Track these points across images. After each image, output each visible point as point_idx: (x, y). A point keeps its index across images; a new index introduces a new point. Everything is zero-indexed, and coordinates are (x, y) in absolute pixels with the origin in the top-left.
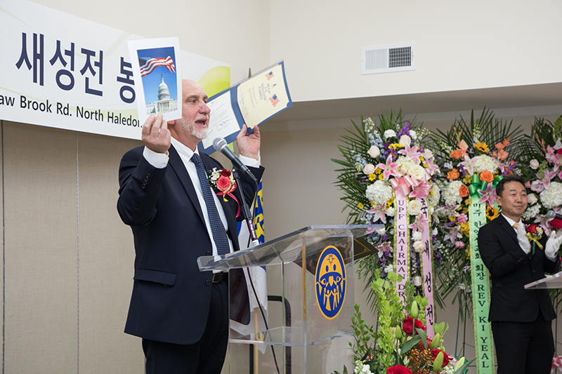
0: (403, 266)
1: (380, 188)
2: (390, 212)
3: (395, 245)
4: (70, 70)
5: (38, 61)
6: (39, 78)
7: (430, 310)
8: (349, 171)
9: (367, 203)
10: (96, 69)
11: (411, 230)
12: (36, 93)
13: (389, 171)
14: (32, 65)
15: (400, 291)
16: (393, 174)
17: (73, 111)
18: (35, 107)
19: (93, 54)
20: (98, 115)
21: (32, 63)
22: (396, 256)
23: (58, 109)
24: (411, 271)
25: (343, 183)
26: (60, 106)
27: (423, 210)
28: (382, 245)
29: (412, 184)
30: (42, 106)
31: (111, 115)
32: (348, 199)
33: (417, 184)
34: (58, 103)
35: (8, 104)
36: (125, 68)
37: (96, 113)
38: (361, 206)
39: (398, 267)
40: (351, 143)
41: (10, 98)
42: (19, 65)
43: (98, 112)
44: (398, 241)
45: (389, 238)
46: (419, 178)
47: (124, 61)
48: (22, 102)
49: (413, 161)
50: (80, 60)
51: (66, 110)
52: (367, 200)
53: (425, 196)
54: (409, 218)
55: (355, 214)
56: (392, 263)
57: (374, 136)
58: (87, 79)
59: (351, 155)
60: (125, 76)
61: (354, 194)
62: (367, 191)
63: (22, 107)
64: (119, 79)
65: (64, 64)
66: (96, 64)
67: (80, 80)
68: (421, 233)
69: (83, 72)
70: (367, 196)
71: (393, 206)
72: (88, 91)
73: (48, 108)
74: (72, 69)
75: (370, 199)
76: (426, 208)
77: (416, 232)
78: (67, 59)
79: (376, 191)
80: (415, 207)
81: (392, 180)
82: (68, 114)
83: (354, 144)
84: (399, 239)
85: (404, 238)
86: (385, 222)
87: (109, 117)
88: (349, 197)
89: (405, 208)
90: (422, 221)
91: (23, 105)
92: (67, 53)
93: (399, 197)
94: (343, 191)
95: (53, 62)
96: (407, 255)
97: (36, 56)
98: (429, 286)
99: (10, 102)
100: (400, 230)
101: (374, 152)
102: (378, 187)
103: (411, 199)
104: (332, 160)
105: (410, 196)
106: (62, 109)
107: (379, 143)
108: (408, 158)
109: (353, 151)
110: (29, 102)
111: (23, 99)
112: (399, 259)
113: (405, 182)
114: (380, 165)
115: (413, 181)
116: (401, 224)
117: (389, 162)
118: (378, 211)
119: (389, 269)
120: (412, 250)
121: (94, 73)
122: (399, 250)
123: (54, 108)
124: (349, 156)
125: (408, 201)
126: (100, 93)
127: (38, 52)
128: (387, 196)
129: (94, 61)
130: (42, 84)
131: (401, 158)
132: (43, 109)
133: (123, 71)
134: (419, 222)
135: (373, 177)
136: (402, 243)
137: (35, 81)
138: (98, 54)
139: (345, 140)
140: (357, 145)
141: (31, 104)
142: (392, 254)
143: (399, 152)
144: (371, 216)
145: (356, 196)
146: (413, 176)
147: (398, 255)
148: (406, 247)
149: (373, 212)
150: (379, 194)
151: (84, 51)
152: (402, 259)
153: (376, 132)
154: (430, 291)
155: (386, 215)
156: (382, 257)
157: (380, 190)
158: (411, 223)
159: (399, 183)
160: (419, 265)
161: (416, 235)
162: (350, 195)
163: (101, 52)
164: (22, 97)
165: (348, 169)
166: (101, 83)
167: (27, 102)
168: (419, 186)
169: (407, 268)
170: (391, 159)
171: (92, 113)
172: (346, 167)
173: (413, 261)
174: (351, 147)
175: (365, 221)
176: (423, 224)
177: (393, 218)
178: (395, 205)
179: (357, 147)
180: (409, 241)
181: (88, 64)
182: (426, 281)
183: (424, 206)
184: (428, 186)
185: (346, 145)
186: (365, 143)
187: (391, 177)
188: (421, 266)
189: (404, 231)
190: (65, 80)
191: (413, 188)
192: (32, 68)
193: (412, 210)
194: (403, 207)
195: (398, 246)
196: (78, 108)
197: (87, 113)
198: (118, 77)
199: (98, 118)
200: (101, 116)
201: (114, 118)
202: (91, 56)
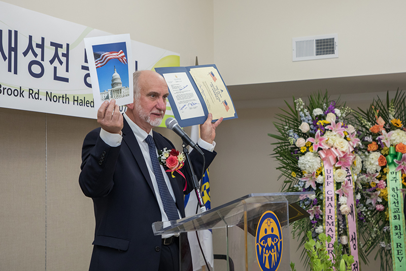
0: (331, 227)
1: (310, 159)
2: (320, 179)
3: (324, 208)
4: (40, 60)
5: (13, 53)
6: (13, 68)
7: (356, 266)
8: (283, 144)
9: (299, 172)
10: (64, 59)
11: (338, 195)
13: (318, 144)
14: (7, 57)
15: (329, 249)
16: (321, 147)
18: (10, 93)
19: (61, 46)
20: (65, 99)
21: (7, 55)
22: (325, 218)
24: (339, 231)
25: (278, 155)
26: (31, 92)
27: (348, 178)
28: (313, 209)
29: (337, 155)
30: (16, 92)
31: (76, 98)
32: (283, 169)
33: (342, 155)
34: (30, 89)
37: (63, 97)
38: (294, 174)
39: (327, 228)
40: (284, 120)
43: (65, 96)
44: (327, 205)
45: (319, 202)
46: (344, 150)
49: (338, 135)
50: (49, 52)
51: (37, 95)
52: (300, 169)
53: (349, 165)
54: (335, 185)
55: (289, 182)
56: (322, 225)
57: (304, 114)
58: (55, 68)
59: (285, 131)
61: (288, 164)
62: (299, 161)
64: (83, 68)
65: (36, 55)
66: (63, 55)
67: (49, 69)
68: (346, 198)
69: (52, 62)
70: (299, 166)
71: (321, 174)
72: (56, 78)
73: (21, 94)
74: (43, 59)
75: (302, 168)
76: (350, 175)
77: (342, 197)
78: (38, 51)
79: (308, 161)
80: (341, 175)
81: (320, 152)
82: (38, 98)
83: (287, 121)
84: (327, 203)
85: (331, 202)
86: (315, 188)
87: (74, 100)
88: (284, 167)
89: (332, 176)
90: (347, 187)
92: (38, 46)
93: (326, 167)
94: (279, 162)
95: (25, 54)
96: (335, 217)
97: (11, 49)
98: (354, 245)
100: (328, 196)
101: (305, 127)
102: (309, 158)
103: (337, 168)
104: (269, 135)
105: (336, 166)
106: (33, 95)
107: (308, 120)
108: (334, 133)
109: (286, 127)
110: (4, 89)
112: (328, 221)
113: (332, 153)
114: (310, 139)
115: (338, 153)
116: (329, 190)
117: (318, 136)
118: (309, 179)
119: (319, 229)
120: (339, 213)
121: (61, 63)
122: (327, 213)
124: (283, 131)
125: (334, 170)
126: (66, 80)
127: (13, 46)
128: (317, 166)
129: (61, 53)
130: (16, 73)
131: (328, 133)
132: (16, 94)
133: (86, 61)
134: (344, 188)
135: (304, 150)
136: (330, 207)
137: (10, 70)
138: (65, 47)
139: (280, 117)
140: (290, 122)
141: (6, 90)
142: (322, 216)
143: (326, 128)
144: (303, 183)
145: (290, 166)
146: (339, 148)
147: (327, 217)
148: (334, 210)
149: (305, 180)
150: (310, 164)
151: (52, 44)
152: (330, 221)
153: (306, 110)
154: (355, 249)
155: (316, 182)
156: (313, 219)
157: (310, 161)
158: (337, 189)
159: (327, 154)
160: (345, 225)
161: (342, 199)
162: (285, 165)
163: (68, 45)
165: (282, 143)
166: (67, 71)
167: (2, 89)
168: (344, 156)
169: (335, 228)
170: (320, 134)
171: (59, 98)
172: (280, 141)
173: (340, 222)
174: (284, 123)
175: (298, 188)
176: (348, 190)
177: (322, 185)
178: (323, 173)
179: (290, 124)
180: (336, 205)
181: (56, 55)
182: (352, 240)
183: (348, 174)
184: (351, 156)
185: (280, 122)
186: (296, 120)
187: (320, 149)
188: (347, 226)
189: (331, 196)
190: (36, 69)
191: (339, 159)
192: (7, 60)
193: (338, 178)
194: (330, 175)
195: (327, 209)
196: (47, 92)
197: (55, 97)
198: (82, 66)
199: (64, 101)
200: (67, 99)
201: (79, 101)
202: (59, 48)
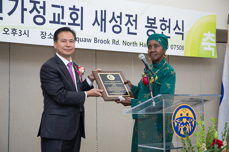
4: (119, 25)
5: (103, 22)
6: (103, 29)
10: (134, 23)
12: (102, 36)
17: (121, 43)
18: (102, 42)
19: (132, 16)
20: (135, 44)
21: (100, 23)
23: (113, 42)
26: (114, 41)
30: (105, 41)
31: (141, 43)
34: (113, 40)
35: (88, 42)
36: (150, 21)
37: (133, 43)
41: (89, 39)
42: (94, 24)
43: (134, 42)
47: (149, 18)
48: (95, 40)
50: (125, 20)
51: (117, 43)
58: (128, 28)
60: (149, 25)
63: (95, 42)
64: (146, 27)
65: (116, 22)
66: (133, 21)
67: (124, 29)
69: (126, 25)
72: (129, 33)
73: (108, 42)
74: (121, 24)
78: (118, 20)
82: (118, 44)
87: (140, 44)
91: (96, 41)
92: (118, 17)
95: (110, 22)
97: (102, 20)
99: (90, 41)
106: (115, 42)
110: (98, 40)
111: (96, 39)
121: (132, 25)
123: (111, 42)
126: (135, 34)
127: (103, 18)
129: (132, 20)
130: (105, 32)
132: (105, 43)
133: (148, 23)
137: (102, 31)
138: (134, 16)
141: (99, 41)
151: (127, 15)
163: (136, 15)
164: (95, 38)
166: (136, 29)
167: (97, 40)
171: (131, 43)
181: (129, 21)
190: (117, 29)
192: (100, 25)
196: (123, 41)
197: (128, 43)
198: (145, 26)
199: (134, 45)
200: (136, 44)
201: (143, 45)
202: (131, 17)
